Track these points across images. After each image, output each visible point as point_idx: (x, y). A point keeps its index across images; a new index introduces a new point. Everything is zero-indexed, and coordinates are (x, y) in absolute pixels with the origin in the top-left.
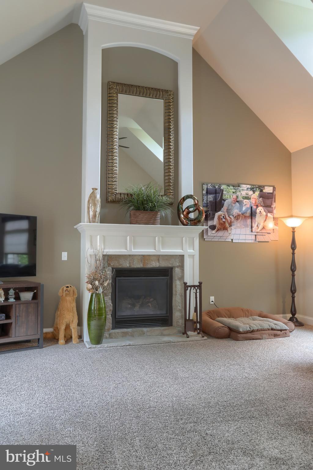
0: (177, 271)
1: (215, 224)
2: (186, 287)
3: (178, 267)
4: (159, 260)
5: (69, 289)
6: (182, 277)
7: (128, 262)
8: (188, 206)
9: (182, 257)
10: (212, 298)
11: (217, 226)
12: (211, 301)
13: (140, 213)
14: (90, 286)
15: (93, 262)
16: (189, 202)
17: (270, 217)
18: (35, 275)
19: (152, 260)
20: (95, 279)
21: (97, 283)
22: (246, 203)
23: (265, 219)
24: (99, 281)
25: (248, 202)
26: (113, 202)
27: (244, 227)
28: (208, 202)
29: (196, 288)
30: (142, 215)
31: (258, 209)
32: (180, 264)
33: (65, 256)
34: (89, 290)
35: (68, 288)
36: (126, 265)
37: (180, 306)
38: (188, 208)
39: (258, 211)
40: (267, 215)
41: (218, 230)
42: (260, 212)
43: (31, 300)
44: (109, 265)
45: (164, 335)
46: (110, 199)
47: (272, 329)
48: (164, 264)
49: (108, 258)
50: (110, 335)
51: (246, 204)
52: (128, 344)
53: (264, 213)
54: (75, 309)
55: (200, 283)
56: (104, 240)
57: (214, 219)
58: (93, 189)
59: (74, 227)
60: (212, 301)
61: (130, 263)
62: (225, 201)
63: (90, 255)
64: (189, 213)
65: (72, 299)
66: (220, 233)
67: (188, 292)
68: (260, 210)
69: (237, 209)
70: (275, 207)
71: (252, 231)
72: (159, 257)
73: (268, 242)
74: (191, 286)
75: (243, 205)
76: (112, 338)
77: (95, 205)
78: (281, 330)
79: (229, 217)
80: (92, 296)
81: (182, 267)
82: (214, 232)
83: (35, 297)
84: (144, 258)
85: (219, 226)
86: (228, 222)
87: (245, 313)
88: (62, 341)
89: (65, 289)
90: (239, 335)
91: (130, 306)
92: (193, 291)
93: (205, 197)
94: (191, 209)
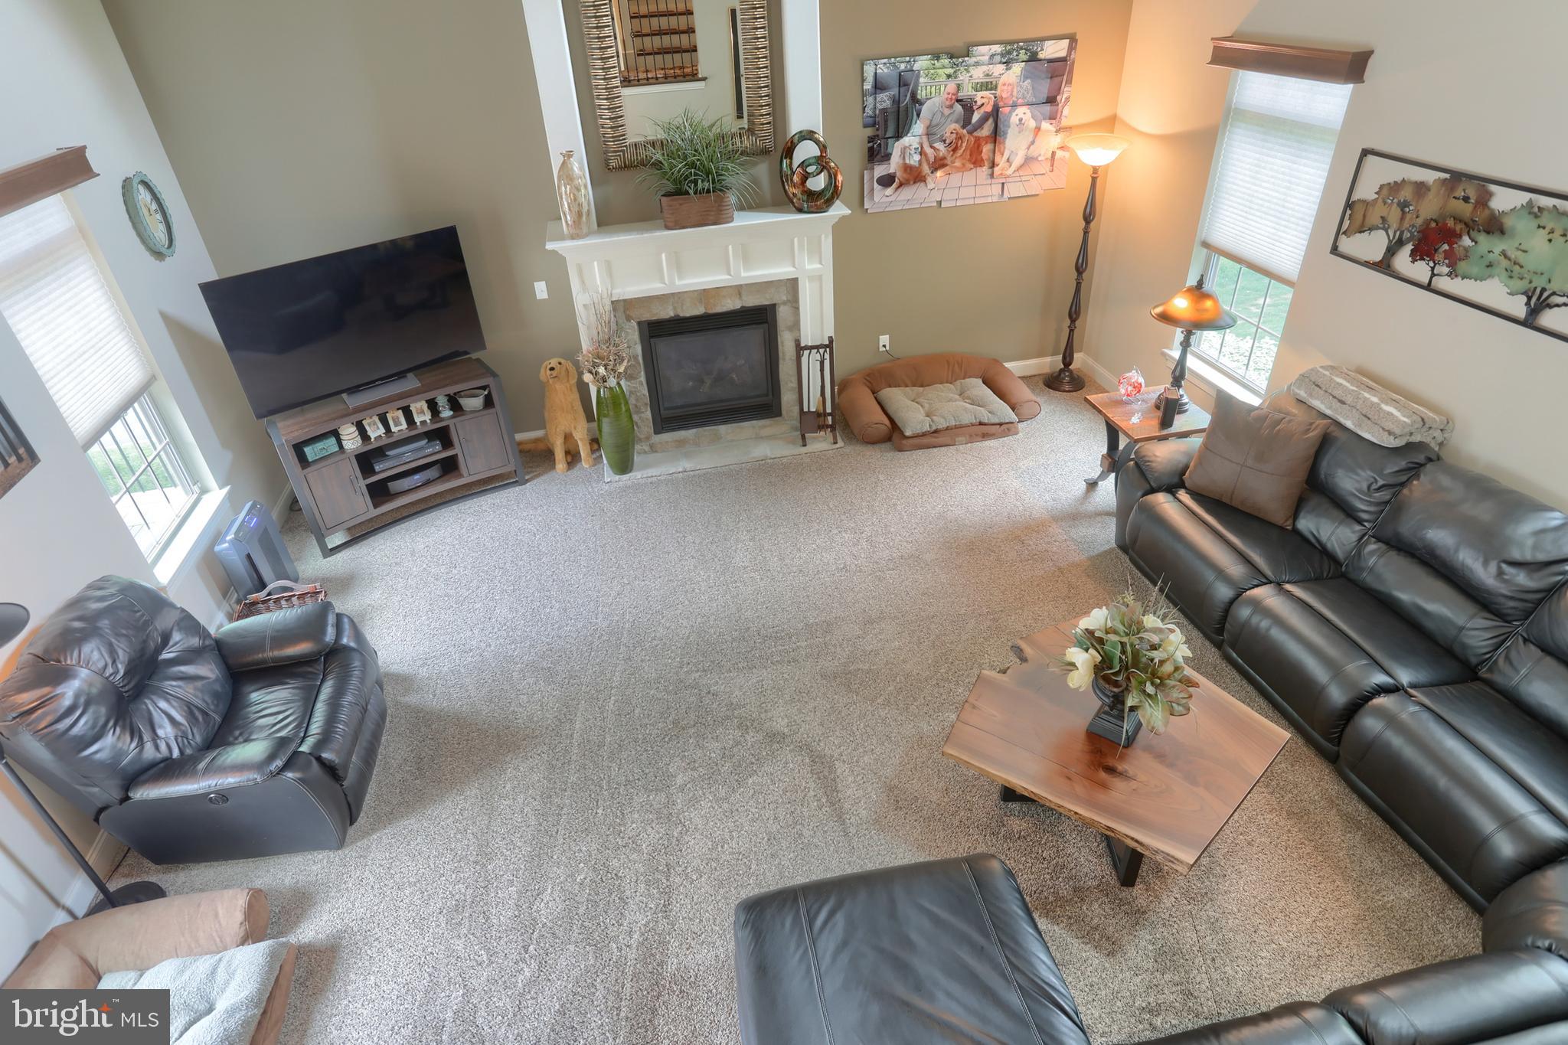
0: (783, 314)
1: (892, 171)
2: (800, 349)
3: (784, 303)
4: (740, 294)
5: (555, 372)
6: (796, 326)
7: (671, 307)
8: (803, 162)
9: (793, 284)
10: (884, 339)
11: (898, 174)
12: (881, 344)
13: (681, 202)
14: (591, 376)
16: (806, 151)
17: (1048, 131)
19: (724, 296)
20: (597, 365)
21: (602, 370)
22: (983, 101)
23: (1031, 139)
24: (606, 366)
25: (990, 98)
27: (972, 166)
28: (877, 112)
29: (822, 351)
31: (1014, 114)
32: (790, 298)
33: (541, 290)
36: (667, 312)
38: (802, 165)
39: (1014, 119)
40: (1038, 129)
41: (901, 185)
42: (1021, 120)
43: (482, 406)
44: (628, 318)
45: (762, 438)
46: (613, 163)
47: (981, 424)
48: (752, 301)
49: (623, 307)
50: (651, 446)
51: (983, 104)
52: (681, 470)
53: (1032, 124)
54: (578, 405)
55: (831, 340)
56: (609, 268)
57: (890, 159)
58: (564, 155)
60: (884, 346)
61: (675, 308)
62: (921, 104)
63: (584, 305)
64: (805, 177)
65: (567, 387)
66: (907, 193)
67: (804, 360)
68: (1021, 115)
69: (956, 122)
70: (1068, 99)
71: (992, 175)
72: (739, 290)
73: (1037, 195)
74: (811, 348)
75: (975, 107)
76: (656, 452)
78: (1001, 424)
79: (932, 147)
81: (794, 302)
82: (889, 191)
83: (488, 403)
84: (705, 294)
85: (905, 175)
86: (927, 160)
88: (561, 465)
90: (904, 442)
91: (691, 383)
92: (815, 356)
93: (870, 100)
94: (811, 169)
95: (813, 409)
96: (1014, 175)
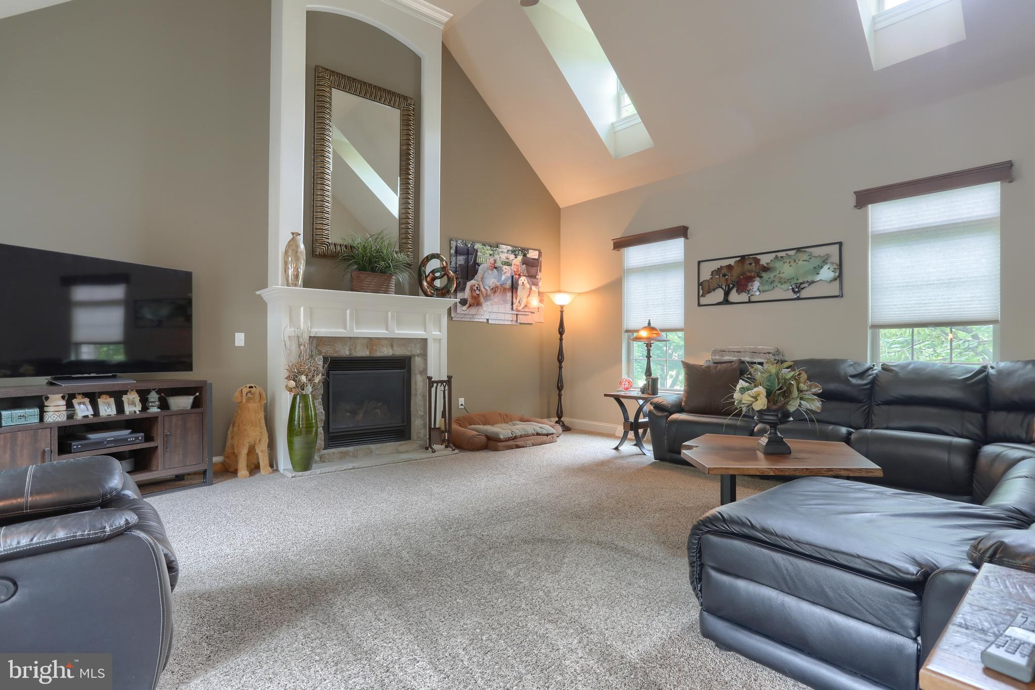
0: (417, 362)
1: (466, 297)
2: (431, 382)
3: (418, 356)
4: (392, 345)
5: (253, 390)
6: (425, 370)
7: (348, 349)
8: (433, 270)
9: (425, 341)
10: (462, 401)
11: (469, 300)
12: (460, 404)
13: (366, 275)
14: (292, 384)
15: (294, 347)
16: (434, 264)
17: (535, 291)
18: (191, 370)
19: (382, 346)
20: (300, 373)
21: (303, 378)
22: (506, 270)
23: (528, 294)
24: (307, 376)
25: (509, 270)
26: (323, 256)
27: (503, 302)
28: (458, 265)
29: (445, 384)
30: (369, 279)
31: (520, 279)
32: (422, 352)
33: (240, 339)
34: (290, 390)
35: (251, 389)
36: (344, 352)
37: (422, 410)
38: (433, 272)
39: (520, 282)
40: (531, 289)
41: (470, 306)
42: (523, 283)
43: (189, 408)
44: (320, 353)
45: (400, 453)
46: (318, 251)
47: (538, 434)
48: (399, 351)
49: (318, 342)
50: (321, 457)
51: (506, 272)
52: (351, 467)
53: (528, 286)
54: (263, 421)
55: (450, 378)
56: (311, 314)
57: (464, 290)
58: (293, 234)
59: (256, 292)
60: (462, 405)
61: (350, 349)
62: (479, 266)
63: (289, 336)
64: (434, 279)
65: (258, 406)
66: (473, 310)
67: (433, 390)
68: (523, 281)
69: (495, 278)
70: (540, 278)
71: (512, 309)
72: (392, 341)
73: (531, 324)
74: (437, 382)
75: (503, 273)
76: (324, 462)
77: (297, 259)
78: (547, 435)
79: (484, 288)
80: (294, 399)
81: (424, 355)
82: (465, 308)
83: (196, 404)
84: (371, 342)
85: (472, 301)
86: (482, 294)
87: (504, 418)
88: (243, 472)
89: (245, 390)
90: (499, 444)
91: (348, 414)
92: (440, 388)
93: (454, 259)
94: (438, 274)
95: (437, 427)
96: (523, 310)
